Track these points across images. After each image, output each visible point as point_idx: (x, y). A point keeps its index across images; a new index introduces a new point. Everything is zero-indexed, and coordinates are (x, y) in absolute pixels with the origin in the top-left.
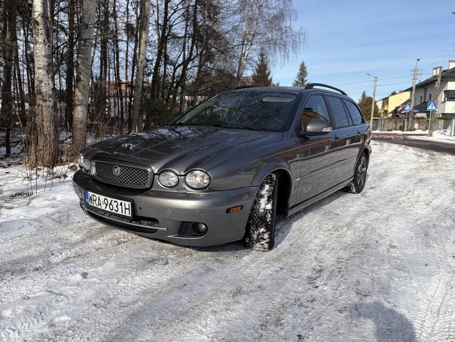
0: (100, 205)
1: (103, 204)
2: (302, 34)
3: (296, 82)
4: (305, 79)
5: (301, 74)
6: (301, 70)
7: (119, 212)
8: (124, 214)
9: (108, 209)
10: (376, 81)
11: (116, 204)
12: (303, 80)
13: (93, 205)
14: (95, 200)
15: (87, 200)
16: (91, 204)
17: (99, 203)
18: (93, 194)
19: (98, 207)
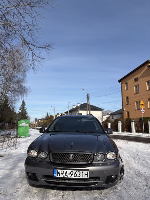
0: (67, 175)
1: (69, 174)
2: (29, 89)
3: (20, 108)
4: (25, 107)
5: (23, 105)
6: (22, 103)
7: (81, 177)
8: (84, 177)
9: (73, 177)
10: (54, 109)
11: (79, 173)
12: (23, 107)
13: (60, 176)
14: (63, 174)
15: (54, 174)
16: (59, 176)
17: (66, 174)
18: (61, 170)
19: (64, 177)
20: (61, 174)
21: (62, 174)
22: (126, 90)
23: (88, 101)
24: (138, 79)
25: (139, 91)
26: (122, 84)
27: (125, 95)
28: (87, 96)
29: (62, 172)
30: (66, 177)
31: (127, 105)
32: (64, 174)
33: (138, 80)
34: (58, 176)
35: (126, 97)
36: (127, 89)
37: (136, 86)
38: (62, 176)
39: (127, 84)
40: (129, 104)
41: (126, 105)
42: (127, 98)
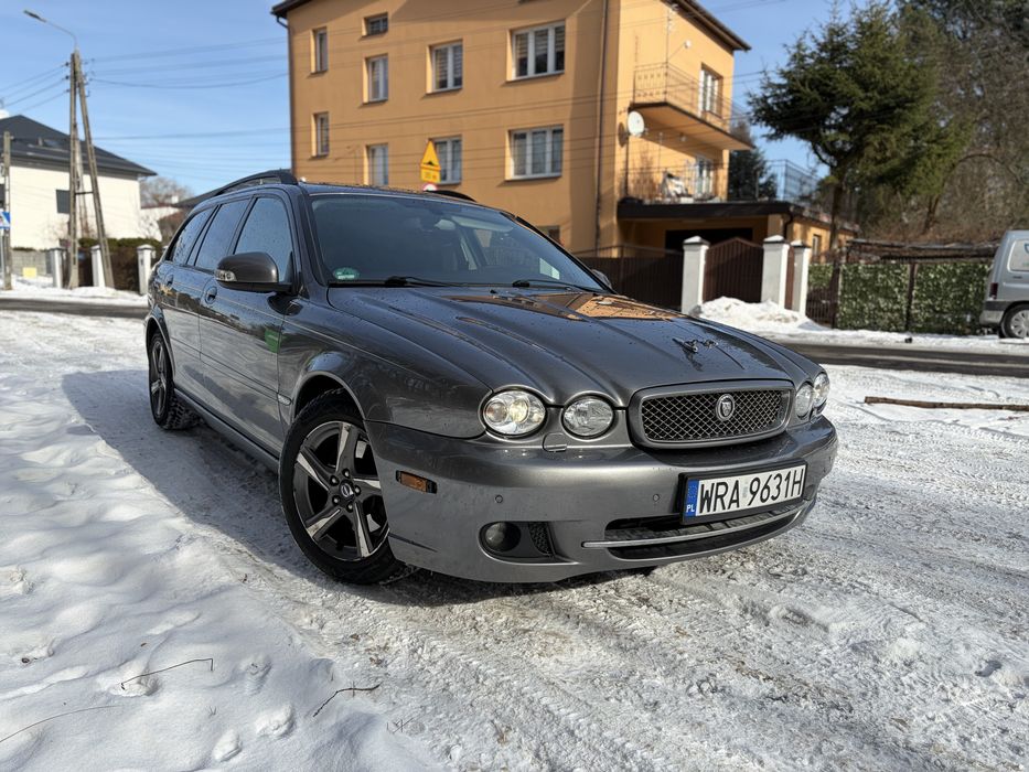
0: (737, 501)
1: (745, 495)
7: (781, 497)
8: (789, 497)
9: (756, 502)
11: (778, 480)
13: (712, 512)
14: (721, 497)
15: (689, 507)
16: (705, 512)
17: (735, 498)
18: (716, 481)
19: (726, 511)
20: (717, 496)
21: (719, 500)
22: (317, 73)
23: (73, 102)
24: (386, 20)
25: (386, 93)
26: (292, 32)
27: (310, 105)
28: (68, 71)
29: (722, 490)
30: (734, 507)
31: (318, 157)
32: (727, 499)
33: (386, 30)
34: (701, 511)
35: (316, 116)
36: (321, 71)
37: (371, 63)
38: (719, 510)
39: (321, 36)
40: (332, 154)
41: (314, 158)
42: (321, 119)
